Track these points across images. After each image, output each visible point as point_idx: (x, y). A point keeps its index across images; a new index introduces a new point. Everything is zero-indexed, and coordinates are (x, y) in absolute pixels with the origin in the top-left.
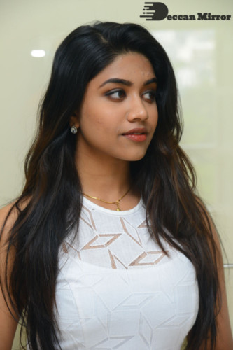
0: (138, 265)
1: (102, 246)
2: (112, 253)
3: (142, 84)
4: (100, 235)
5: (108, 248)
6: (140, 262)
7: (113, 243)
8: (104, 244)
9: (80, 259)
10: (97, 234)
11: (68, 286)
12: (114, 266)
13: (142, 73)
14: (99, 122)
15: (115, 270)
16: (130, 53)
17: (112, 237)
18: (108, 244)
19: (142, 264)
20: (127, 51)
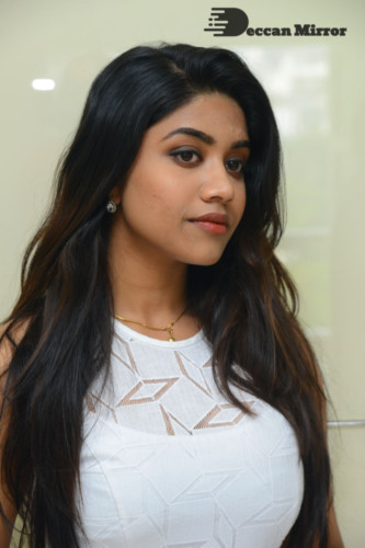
0: (208, 426)
1: (150, 399)
2: (167, 410)
3: (229, 145)
4: (146, 382)
5: (158, 402)
6: (211, 422)
7: (167, 393)
8: (152, 395)
9: (116, 421)
10: (140, 379)
11: (98, 466)
12: (170, 431)
13: (232, 128)
14: (155, 196)
15: (172, 437)
16: (217, 93)
17: (164, 384)
18: (158, 395)
19: (214, 425)
20: (213, 90)
